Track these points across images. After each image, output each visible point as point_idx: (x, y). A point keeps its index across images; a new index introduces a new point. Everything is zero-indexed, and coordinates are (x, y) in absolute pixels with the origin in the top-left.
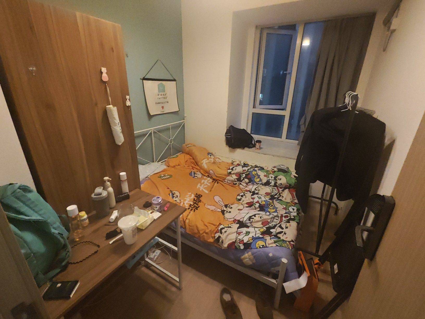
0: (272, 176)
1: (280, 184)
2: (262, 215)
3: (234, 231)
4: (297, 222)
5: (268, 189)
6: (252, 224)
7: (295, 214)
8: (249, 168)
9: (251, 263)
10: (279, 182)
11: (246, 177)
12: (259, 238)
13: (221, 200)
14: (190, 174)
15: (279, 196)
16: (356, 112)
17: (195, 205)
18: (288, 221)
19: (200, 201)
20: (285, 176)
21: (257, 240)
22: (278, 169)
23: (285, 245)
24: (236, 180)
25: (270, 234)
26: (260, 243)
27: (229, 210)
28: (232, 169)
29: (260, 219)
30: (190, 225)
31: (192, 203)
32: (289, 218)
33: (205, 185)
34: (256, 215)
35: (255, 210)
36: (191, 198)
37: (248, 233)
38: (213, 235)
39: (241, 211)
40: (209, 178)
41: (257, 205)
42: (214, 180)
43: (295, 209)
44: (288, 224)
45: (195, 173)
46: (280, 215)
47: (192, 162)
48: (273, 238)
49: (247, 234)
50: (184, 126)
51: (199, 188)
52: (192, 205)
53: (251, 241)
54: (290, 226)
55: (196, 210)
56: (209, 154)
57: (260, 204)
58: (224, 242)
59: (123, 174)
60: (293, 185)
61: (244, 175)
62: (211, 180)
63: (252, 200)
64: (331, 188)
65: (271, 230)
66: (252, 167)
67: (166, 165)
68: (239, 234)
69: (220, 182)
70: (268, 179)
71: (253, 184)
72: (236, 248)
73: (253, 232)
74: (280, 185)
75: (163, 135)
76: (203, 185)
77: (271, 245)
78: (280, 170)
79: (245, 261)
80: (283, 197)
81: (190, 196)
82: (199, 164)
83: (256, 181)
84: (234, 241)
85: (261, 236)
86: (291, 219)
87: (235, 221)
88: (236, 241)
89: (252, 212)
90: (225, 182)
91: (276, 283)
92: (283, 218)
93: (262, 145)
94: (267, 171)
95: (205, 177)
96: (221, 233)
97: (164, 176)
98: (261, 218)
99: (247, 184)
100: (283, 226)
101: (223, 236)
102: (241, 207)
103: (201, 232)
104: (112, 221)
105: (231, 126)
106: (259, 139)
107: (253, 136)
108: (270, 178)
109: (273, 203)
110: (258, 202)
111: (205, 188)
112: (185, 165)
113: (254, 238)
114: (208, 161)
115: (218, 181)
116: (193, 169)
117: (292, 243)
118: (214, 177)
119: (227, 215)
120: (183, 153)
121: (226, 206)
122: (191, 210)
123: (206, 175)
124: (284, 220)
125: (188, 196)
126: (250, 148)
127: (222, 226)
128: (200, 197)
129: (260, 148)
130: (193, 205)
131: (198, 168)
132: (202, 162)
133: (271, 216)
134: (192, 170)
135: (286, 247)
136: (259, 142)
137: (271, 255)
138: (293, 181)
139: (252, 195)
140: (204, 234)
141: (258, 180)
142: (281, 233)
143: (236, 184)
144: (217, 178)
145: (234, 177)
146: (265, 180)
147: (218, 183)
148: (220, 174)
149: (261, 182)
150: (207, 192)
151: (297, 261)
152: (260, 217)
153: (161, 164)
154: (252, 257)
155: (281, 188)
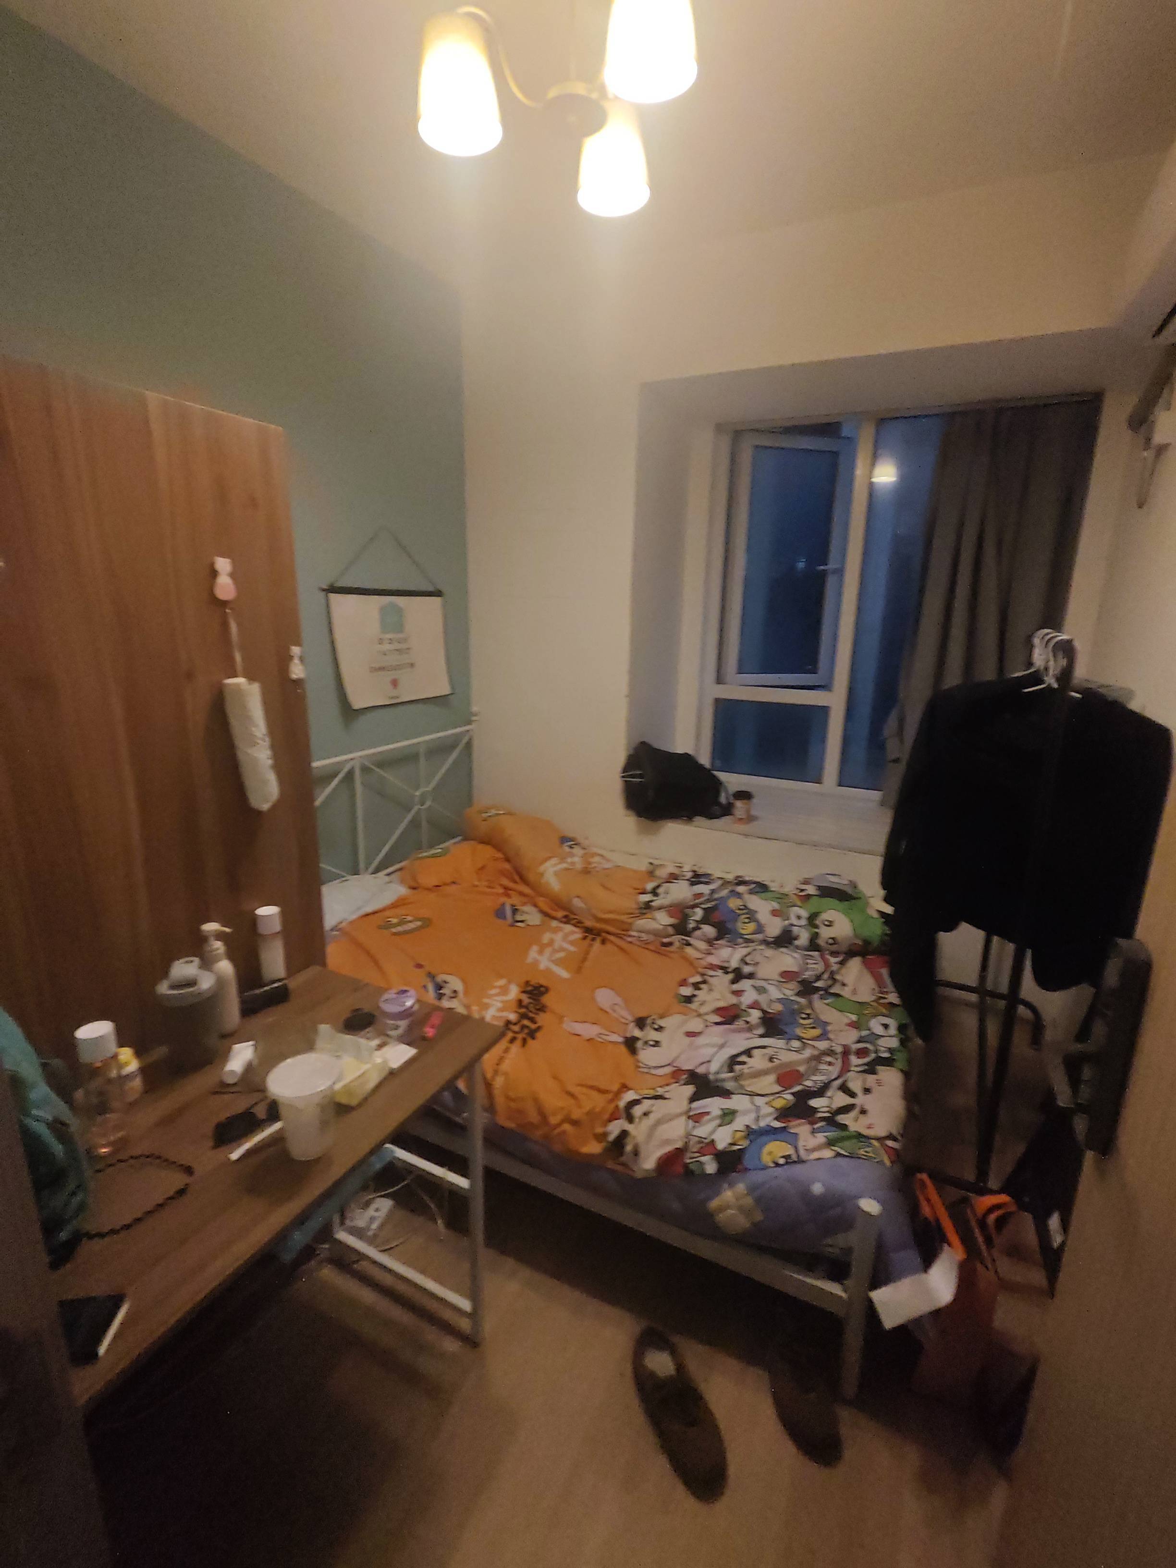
0: (799, 914)
1: (831, 941)
2: (775, 1050)
3: (679, 1111)
4: (902, 1071)
5: (788, 960)
6: (742, 1083)
7: (894, 1043)
8: (712, 887)
9: (748, 1225)
10: (825, 933)
11: (705, 920)
12: (770, 1132)
13: (618, 1000)
14: (500, 913)
15: (830, 982)
16: (1073, 694)
17: (526, 1022)
18: (870, 1069)
19: (542, 1009)
20: (846, 914)
21: (764, 1138)
22: (819, 888)
23: (866, 1152)
24: (671, 930)
25: (808, 1114)
26: (775, 1150)
27: (654, 1035)
28: (654, 892)
29: (770, 1065)
30: (512, 1094)
31: (513, 1017)
32: (873, 1056)
33: (558, 951)
34: (755, 1052)
35: (748, 1035)
36: (505, 998)
37: (728, 1116)
38: (599, 1130)
39: (700, 1040)
40: (569, 928)
41: (755, 1016)
42: (589, 932)
43: (893, 1023)
44: (871, 1079)
45: (515, 911)
46: (839, 1049)
47: (503, 873)
48: (819, 1130)
49: (728, 1119)
50: (469, 745)
51: (536, 963)
52: (515, 1024)
53: (745, 1143)
54: (879, 1083)
55: (530, 1042)
56: (564, 840)
57: (764, 1012)
58: (643, 1152)
59: (268, 911)
60: (876, 942)
61: (699, 913)
62: (578, 934)
63: (733, 1000)
64: (1011, 947)
65: (814, 1103)
66: (726, 883)
67: (402, 881)
68: (697, 1118)
69: (612, 938)
70: (787, 922)
71: (733, 944)
72: (688, 1172)
73: (746, 1112)
74: (831, 944)
75: (392, 778)
76: (548, 951)
77: (816, 1155)
78: (828, 892)
79: (721, 1217)
80: (844, 985)
81: (504, 990)
82: (531, 877)
83: (743, 932)
84: (679, 1145)
85: (777, 1124)
86: (881, 1061)
87: (677, 1074)
88: (686, 1144)
89: (739, 1042)
90: (629, 939)
91: (843, 1295)
92: (854, 1060)
93: (757, 806)
94: (781, 897)
95: (554, 924)
96: (630, 1119)
97: (402, 923)
98: (771, 1059)
99: (710, 942)
100: (855, 1085)
101: (638, 1131)
102: (695, 1025)
103: (554, 1120)
104: (230, 1080)
105: (643, 743)
106: (743, 789)
107: (722, 776)
108: (794, 921)
109: (810, 1004)
110: (755, 1005)
111: (557, 962)
112: (476, 883)
113: (751, 1134)
114: (564, 865)
115: (604, 934)
116: (508, 896)
117: (890, 1143)
118: (589, 923)
119: (647, 1056)
120: (466, 839)
121: (641, 1023)
122: (512, 1041)
123: (560, 914)
124: (856, 1066)
125: (493, 992)
126: (711, 816)
127: (630, 1096)
128: (543, 994)
129: (750, 819)
130: (519, 1022)
131: (526, 890)
132: (542, 868)
133: (808, 1053)
134: (503, 899)
135: (869, 1159)
136: (744, 795)
137: (817, 1188)
138: (876, 930)
139: (734, 982)
140: (567, 1127)
141: (752, 927)
142: (846, 1109)
143: (670, 944)
144: (599, 925)
145: (663, 920)
146: (774, 928)
147: (603, 942)
148: (611, 912)
149: (759, 937)
150: (565, 974)
151: (913, 1210)
152: (767, 1057)
153: (387, 879)
154: (749, 1201)
155: (834, 954)
